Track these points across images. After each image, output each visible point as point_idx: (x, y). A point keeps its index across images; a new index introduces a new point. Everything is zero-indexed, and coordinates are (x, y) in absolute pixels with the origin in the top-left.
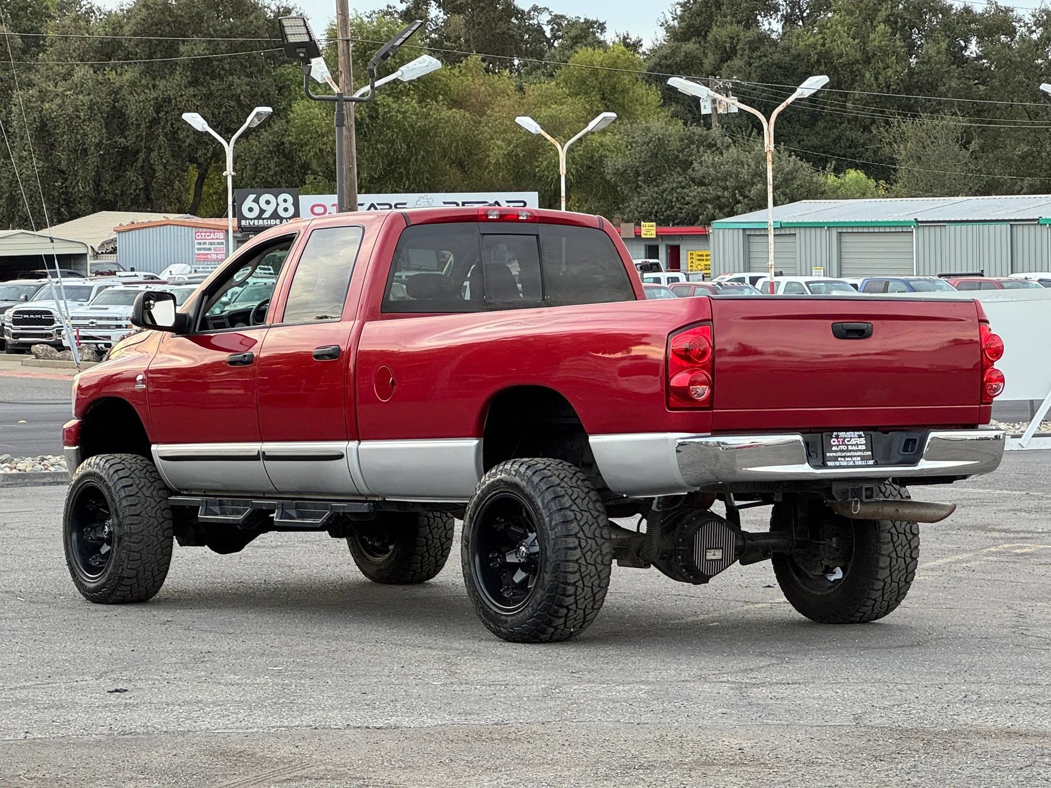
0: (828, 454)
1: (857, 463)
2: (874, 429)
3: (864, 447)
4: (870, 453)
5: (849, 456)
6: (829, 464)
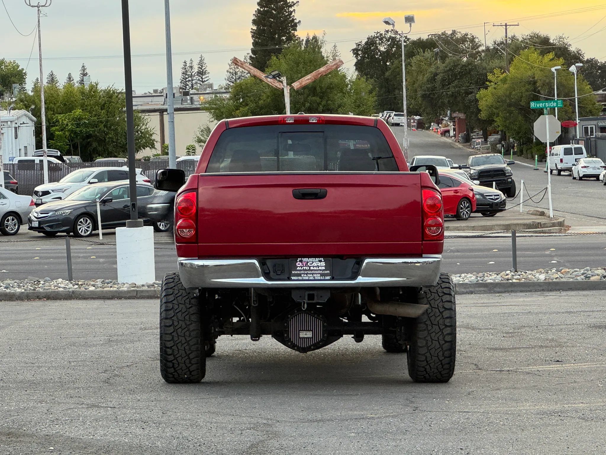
0: (293, 272)
1: (316, 278)
2: (333, 257)
3: (324, 268)
4: (328, 272)
5: (311, 274)
6: (293, 278)
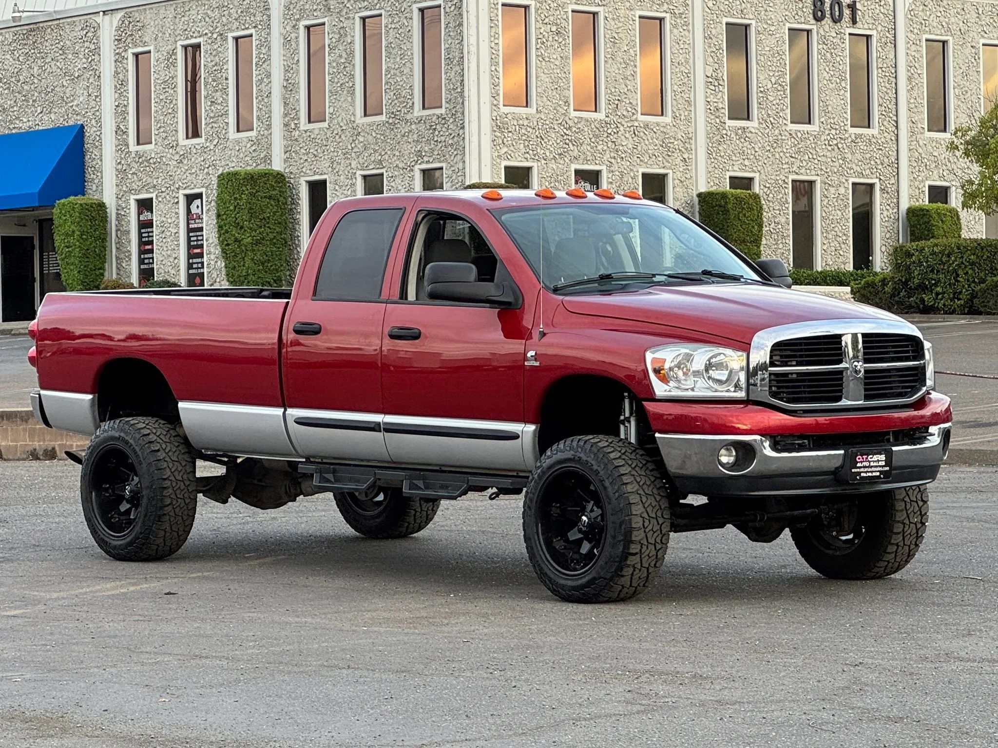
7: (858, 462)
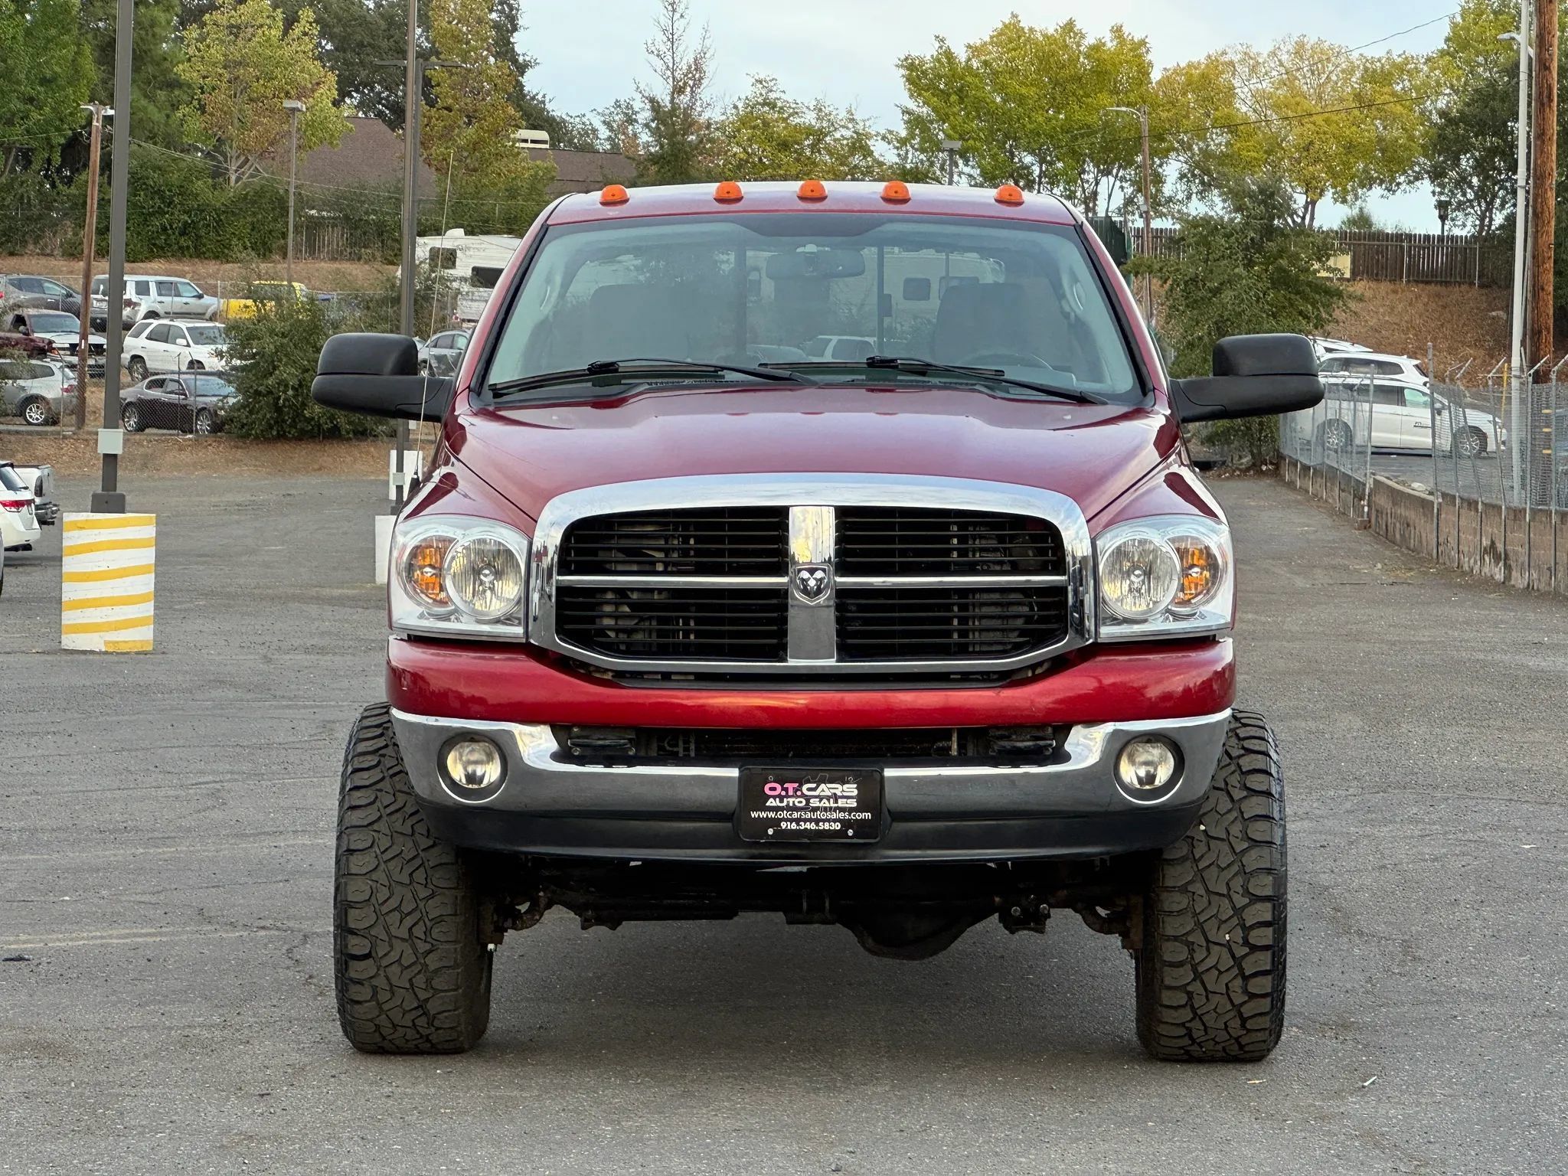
7: (769, 797)
